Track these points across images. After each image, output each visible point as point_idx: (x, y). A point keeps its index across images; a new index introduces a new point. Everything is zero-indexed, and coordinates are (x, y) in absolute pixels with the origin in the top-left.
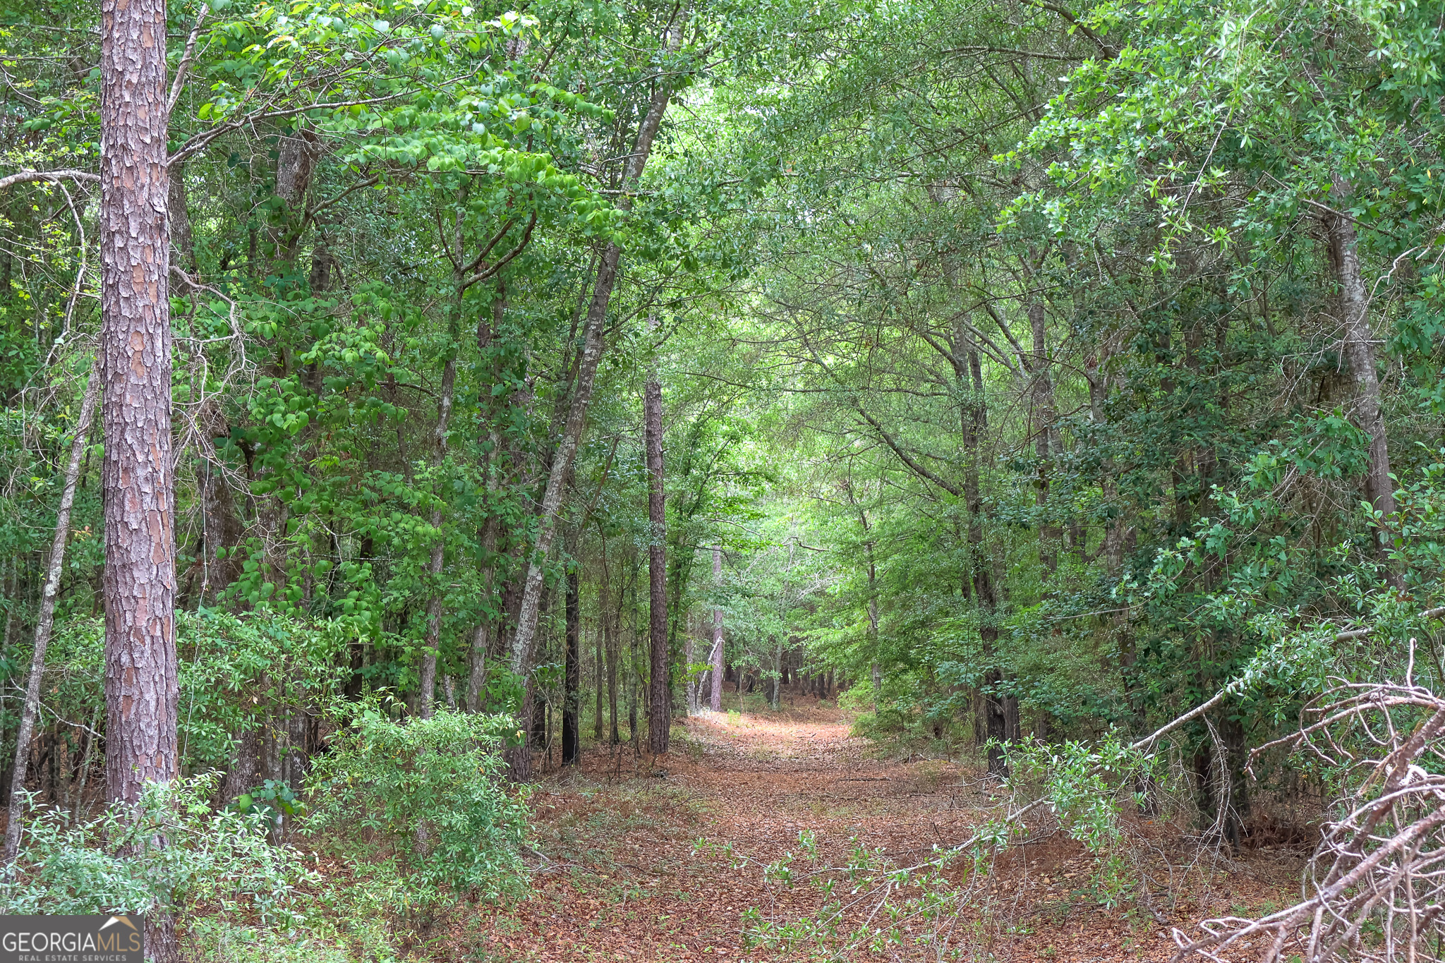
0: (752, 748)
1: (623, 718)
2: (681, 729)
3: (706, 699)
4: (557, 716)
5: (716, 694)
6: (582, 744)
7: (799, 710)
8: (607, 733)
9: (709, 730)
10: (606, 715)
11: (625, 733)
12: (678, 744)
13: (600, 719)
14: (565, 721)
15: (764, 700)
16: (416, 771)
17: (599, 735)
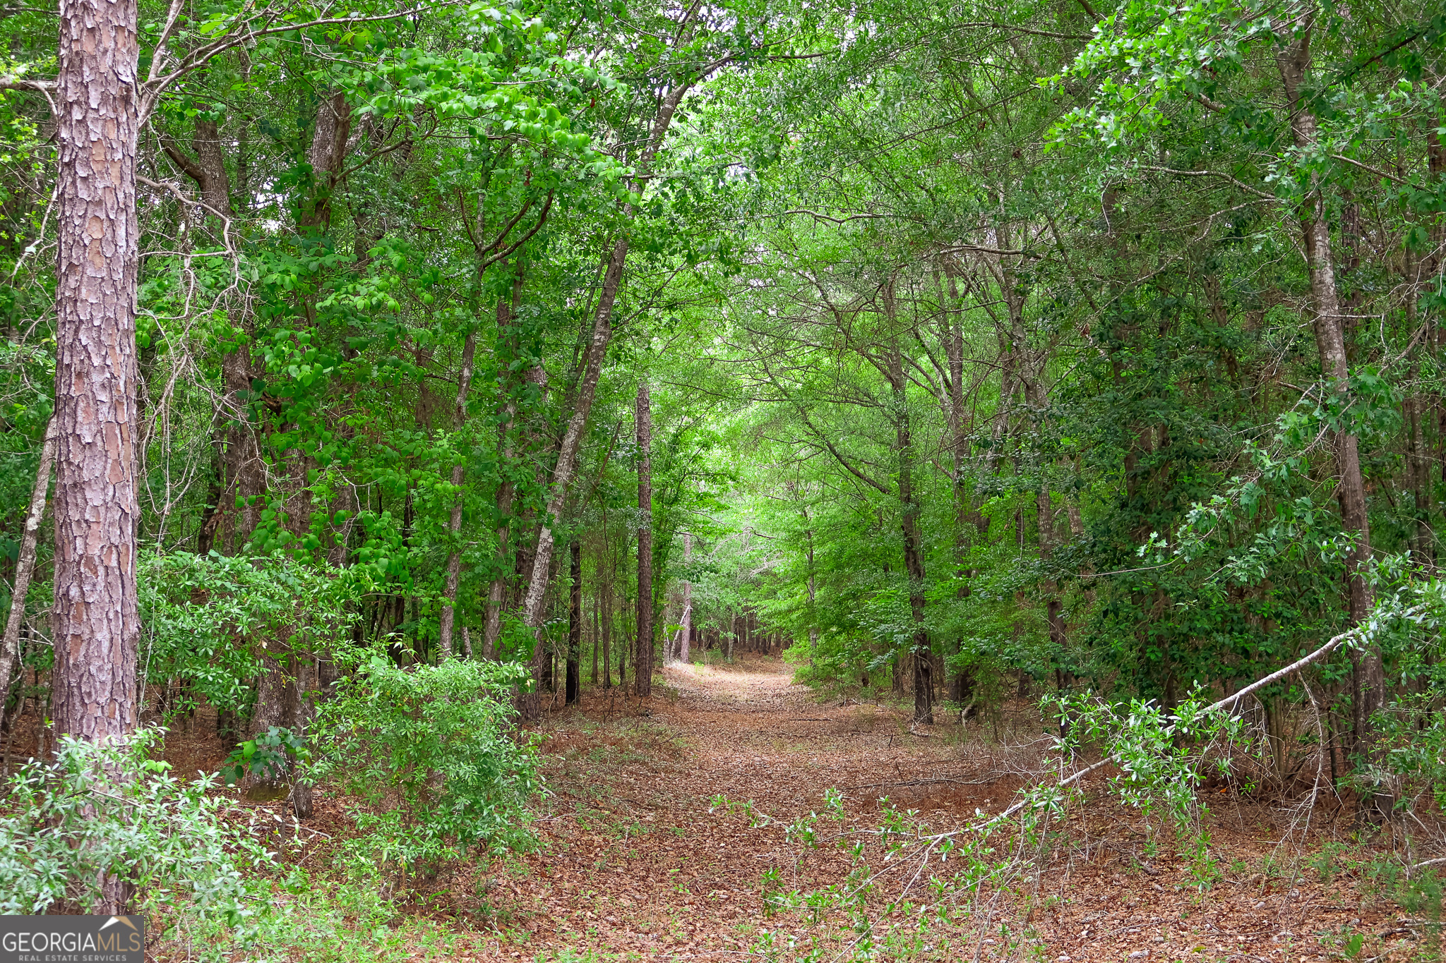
0: (715, 693)
1: (614, 667)
2: (660, 677)
3: (677, 653)
4: (562, 665)
5: (685, 650)
6: (582, 687)
7: (748, 663)
8: (601, 680)
9: (680, 678)
10: (601, 665)
11: (615, 679)
12: (658, 688)
13: (595, 667)
14: (568, 669)
15: (721, 655)
16: (423, 719)
17: (595, 681)
